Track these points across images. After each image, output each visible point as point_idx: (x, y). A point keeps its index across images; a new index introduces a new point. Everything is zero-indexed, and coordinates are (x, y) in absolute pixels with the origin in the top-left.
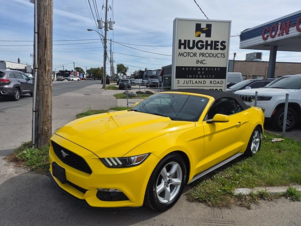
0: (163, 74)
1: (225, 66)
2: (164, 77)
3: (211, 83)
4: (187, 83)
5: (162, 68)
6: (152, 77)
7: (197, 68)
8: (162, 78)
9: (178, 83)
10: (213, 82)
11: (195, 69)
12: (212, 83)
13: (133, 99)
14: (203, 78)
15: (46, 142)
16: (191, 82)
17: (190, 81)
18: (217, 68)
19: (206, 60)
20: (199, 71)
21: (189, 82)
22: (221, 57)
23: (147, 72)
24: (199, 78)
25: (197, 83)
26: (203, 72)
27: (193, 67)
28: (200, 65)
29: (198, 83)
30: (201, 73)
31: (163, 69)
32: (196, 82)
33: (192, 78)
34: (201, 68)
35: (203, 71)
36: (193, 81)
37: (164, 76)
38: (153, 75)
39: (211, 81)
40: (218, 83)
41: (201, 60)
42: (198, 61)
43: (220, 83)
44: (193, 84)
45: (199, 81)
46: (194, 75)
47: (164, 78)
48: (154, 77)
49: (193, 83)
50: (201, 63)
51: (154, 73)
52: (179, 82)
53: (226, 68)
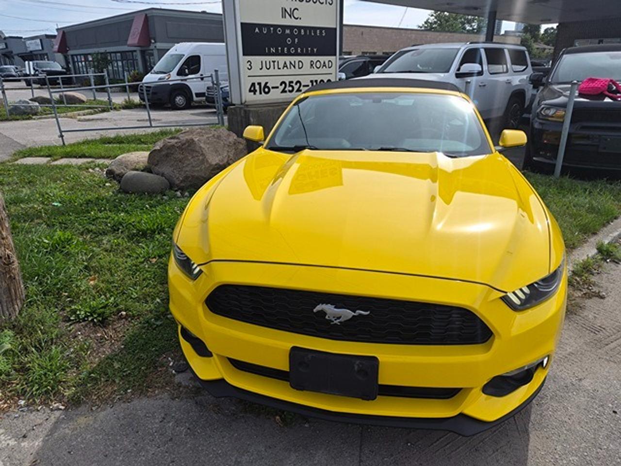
0: (66, 46)
1: (335, 27)
2: (72, 56)
3: (312, 65)
4: (268, 67)
5: (58, 30)
6: (29, 56)
7: (284, 27)
8: (66, 58)
9: (250, 67)
10: (315, 62)
11: (279, 31)
12: (314, 65)
13: (34, 119)
14: (296, 54)
15: (14, 297)
16: (276, 63)
17: (274, 62)
18: (321, 29)
19: (299, 9)
20: (288, 36)
21: (272, 63)
22: (326, 3)
23: (7, 41)
24: (289, 54)
25: (287, 67)
26: (296, 40)
27: (276, 27)
28: (288, 21)
29: (289, 66)
30: (293, 41)
31: (64, 33)
32: (285, 66)
33: (277, 54)
34: (291, 28)
35: (296, 36)
36: (278, 62)
37: (71, 52)
38: (31, 52)
39: (312, 61)
40: (323, 66)
41: (291, 9)
42: (286, 10)
43: (327, 66)
44: (279, 69)
45: (291, 63)
46: (280, 46)
47: (73, 59)
48: (36, 55)
49: (280, 67)
50: (290, 16)
51: (34, 46)
52: (252, 65)
53: (335, 29)
